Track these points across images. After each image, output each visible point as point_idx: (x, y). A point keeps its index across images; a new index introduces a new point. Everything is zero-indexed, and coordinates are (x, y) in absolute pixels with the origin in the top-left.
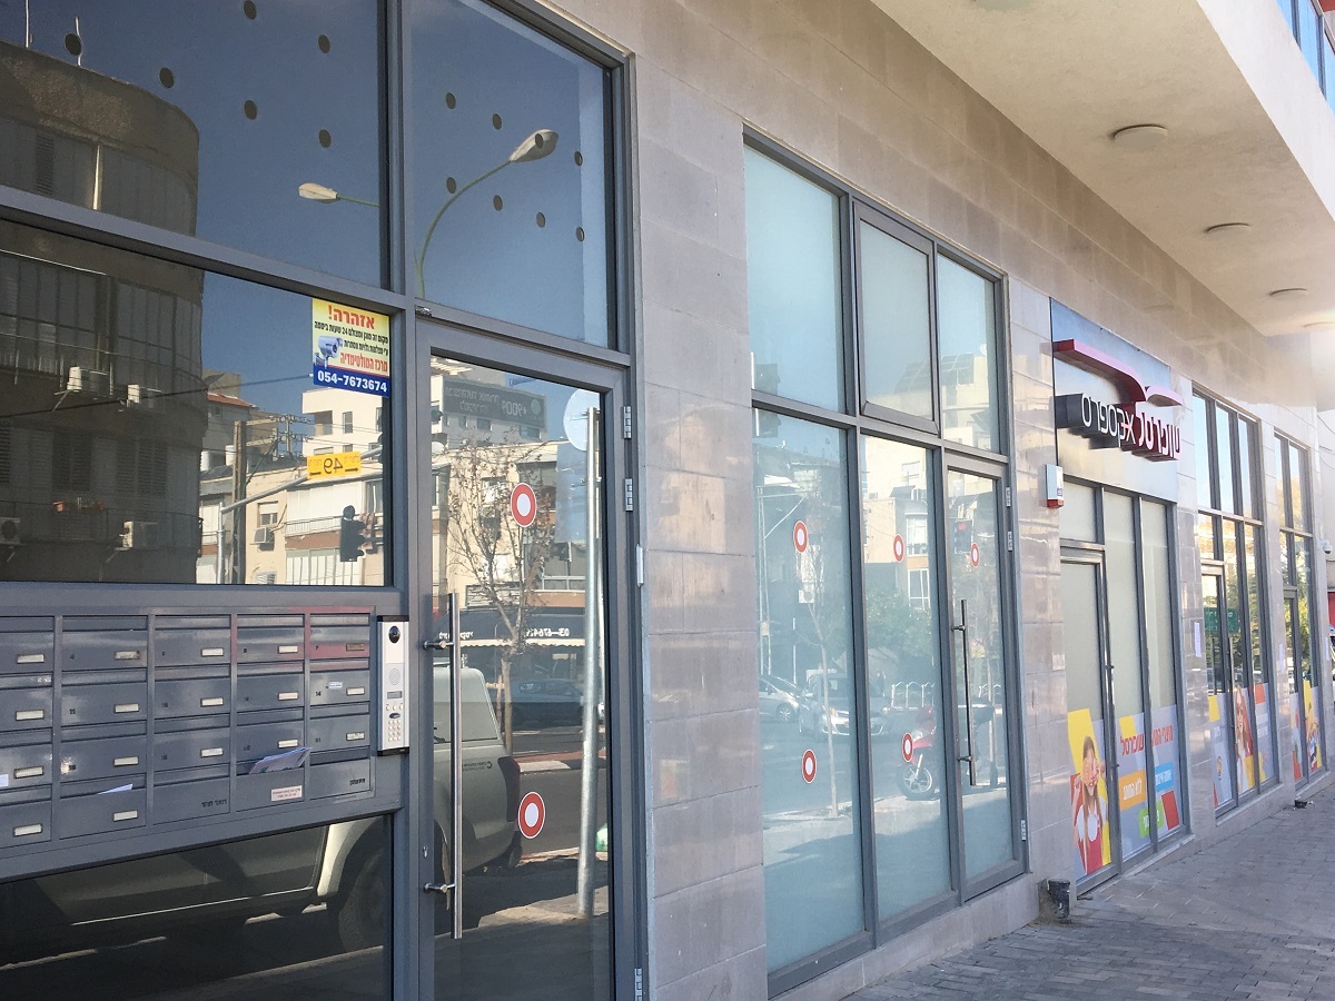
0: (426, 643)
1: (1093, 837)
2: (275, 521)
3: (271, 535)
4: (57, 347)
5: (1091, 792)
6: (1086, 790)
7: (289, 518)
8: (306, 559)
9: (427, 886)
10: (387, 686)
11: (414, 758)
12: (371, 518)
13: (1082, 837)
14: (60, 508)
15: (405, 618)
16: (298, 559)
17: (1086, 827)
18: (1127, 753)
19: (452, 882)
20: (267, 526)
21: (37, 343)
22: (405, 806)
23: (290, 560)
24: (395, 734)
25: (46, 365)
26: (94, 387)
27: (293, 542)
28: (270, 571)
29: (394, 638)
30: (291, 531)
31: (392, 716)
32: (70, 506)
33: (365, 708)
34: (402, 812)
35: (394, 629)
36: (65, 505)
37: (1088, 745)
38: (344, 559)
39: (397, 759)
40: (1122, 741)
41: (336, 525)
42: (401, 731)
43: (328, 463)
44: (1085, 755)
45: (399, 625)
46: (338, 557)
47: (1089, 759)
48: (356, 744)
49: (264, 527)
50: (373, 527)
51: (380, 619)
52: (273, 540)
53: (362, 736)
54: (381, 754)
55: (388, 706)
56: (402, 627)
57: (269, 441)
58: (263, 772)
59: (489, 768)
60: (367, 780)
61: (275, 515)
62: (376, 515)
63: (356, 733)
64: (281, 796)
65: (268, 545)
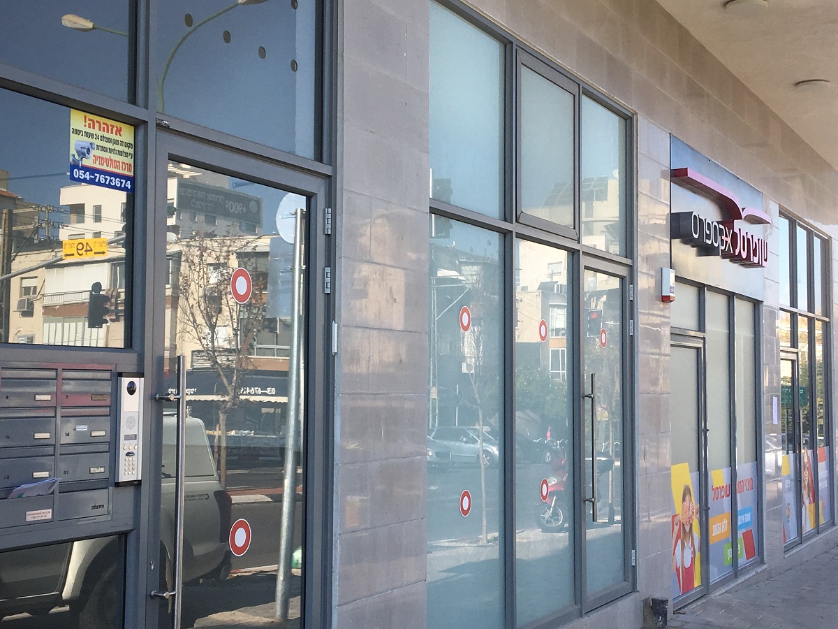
0: (157, 396)
1: (687, 565)
2: (35, 292)
3: (31, 305)
5: (687, 529)
6: (684, 528)
7: (47, 290)
8: (60, 325)
9: (153, 593)
10: (124, 430)
11: (145, 489)
12: (114, 294)
13: (679, 564)
15: (140, 375)
16: (53, 325)
17: (683, 557)
18: (717, 499)
19: (174, 590)
20: (28, 296)
22: (137, 527)
23: (46, 325)
24: (130, 470)
27: (49, 311)
28: (30, 333)
29: (131, 390)
30: (48, 301)
31: (128, 454)
33: (106, 447)
34: (134, 533)
35: (132, 383)
37: (687, 491)
38: (92, 325)
39: (130, 491)
40: (713, 489)
41: (85, 297)
42: (135, 467)
43: (80, 246)
44: (684, 500)
45: (136, 380)
46: (87, 324)
47: (687, 503)
48: (97, 477)
49: (25, 298)
50: (117, 300)
51: (120, 375)
52: (33, 309)
53: (102, 470)
54: (118, 485)
55: (125, 446)
56: (139, 382)
57: (31, 227)
58: (20, 497)
59: (206, 499)
60: (106, 506)
61: (35, 288)
62: (119, 290)
63: (97, 467)
64: (34, 517)
65: (28, 312)
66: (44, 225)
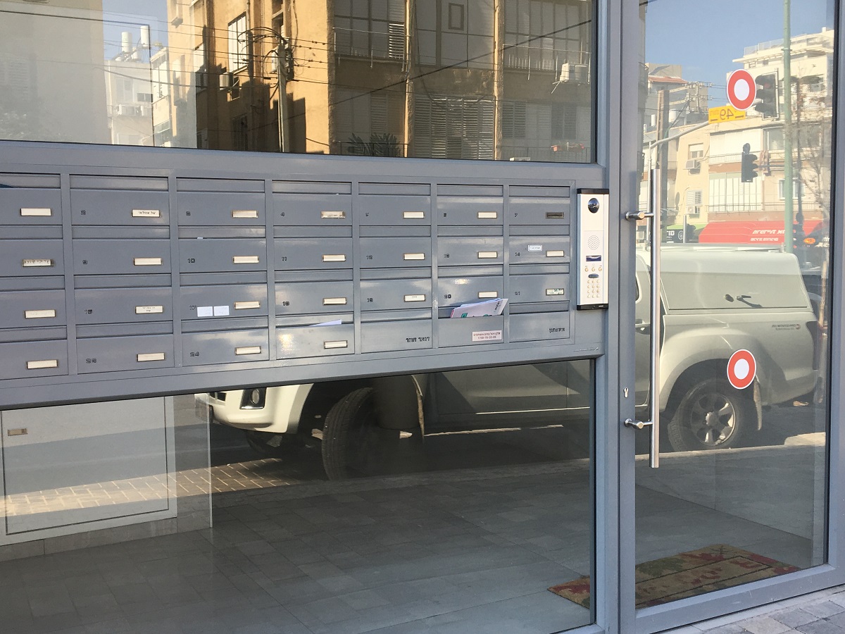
0: (627, 215)
2: (701, 155)
3: (698, 164)
4: (554, 52)
7: (712, 153)
8: (723, 181)
9: (627, 422)
10: (585, 251)
12: (766, 154)
14: (555, 149)
15: (604, 191)
16: (717, 181)
19: (650, 421)
20: (695, 159)
21: (541, 50)
22: (604, 353)
23: (712, 181)
24: (593, 291)
25: (547, 65)
26: (577, 76)
27: (713, 168)
28: (698, 190)
29: (593, 209)
30: (712, 161)
31: (591, 276)
32: (562, 149)
33: (564, 269)
34: (602, 359)
35: (594, 200)
36: (558, 147)
38: (744, 180)
39: (597, 315)
41: (739, 159)
42: (601, 291)
45: (598, 197)
46: (740, 179)
48: (555, 299)
49: (693, 159)
51: (579, 191)
52: (700, 167)
53: (562, 292)
54: (579, 308)
55: (585, 268)
56: (603, 200)
57: (683, 101)
58: (464, 316)
59: (798, 328)
60: (567, 329)
61: (702, 152)
62: (770, 152)
63: (556, 290)
64: (483, 338)
65: (695, 171)
66: (694, 99)
